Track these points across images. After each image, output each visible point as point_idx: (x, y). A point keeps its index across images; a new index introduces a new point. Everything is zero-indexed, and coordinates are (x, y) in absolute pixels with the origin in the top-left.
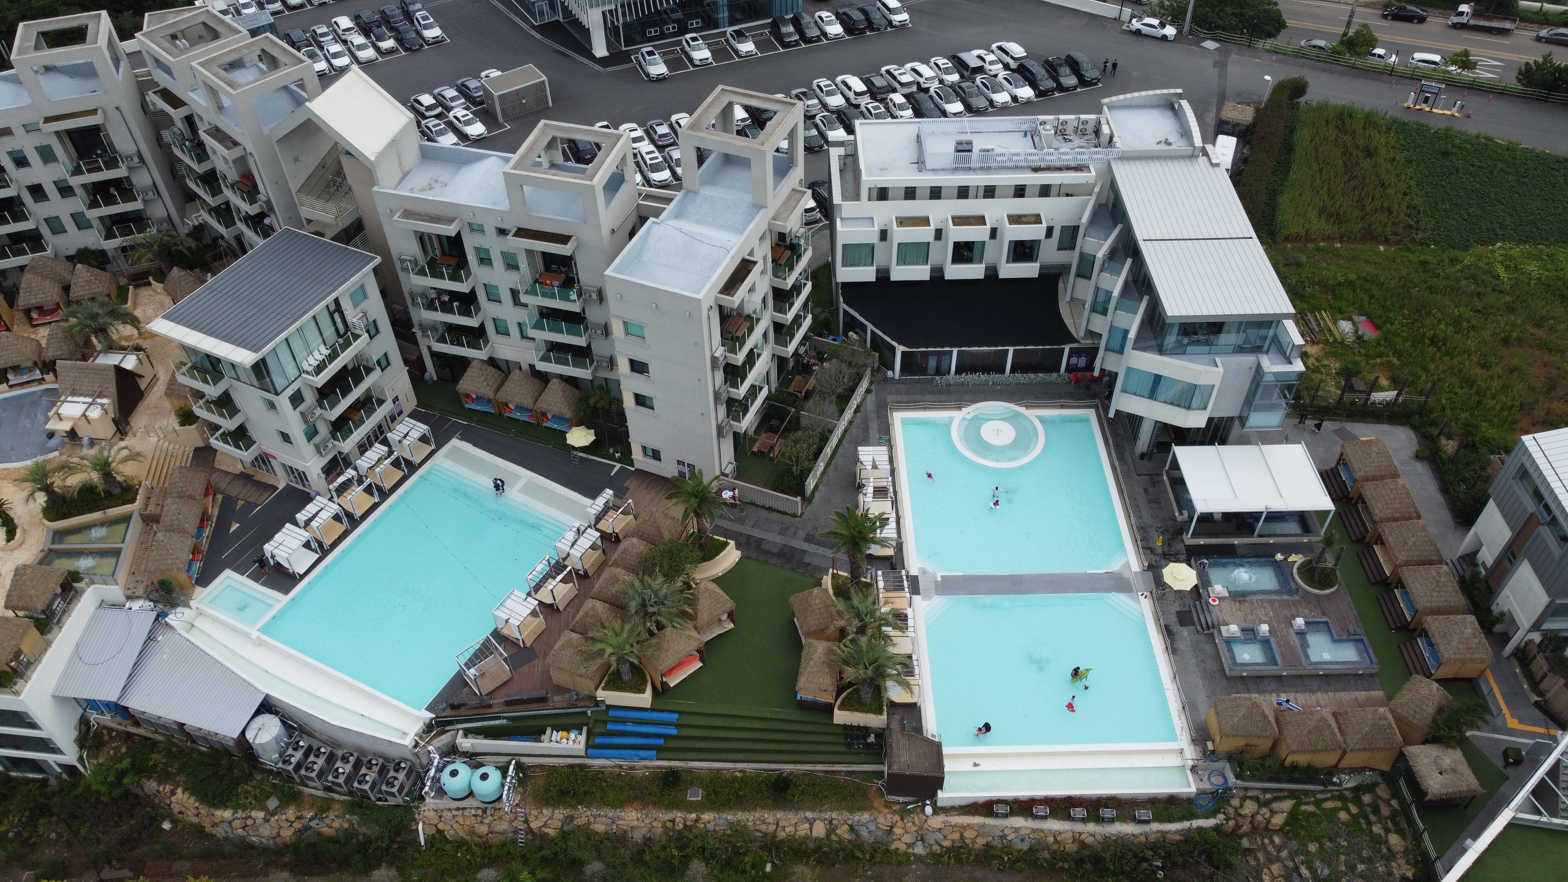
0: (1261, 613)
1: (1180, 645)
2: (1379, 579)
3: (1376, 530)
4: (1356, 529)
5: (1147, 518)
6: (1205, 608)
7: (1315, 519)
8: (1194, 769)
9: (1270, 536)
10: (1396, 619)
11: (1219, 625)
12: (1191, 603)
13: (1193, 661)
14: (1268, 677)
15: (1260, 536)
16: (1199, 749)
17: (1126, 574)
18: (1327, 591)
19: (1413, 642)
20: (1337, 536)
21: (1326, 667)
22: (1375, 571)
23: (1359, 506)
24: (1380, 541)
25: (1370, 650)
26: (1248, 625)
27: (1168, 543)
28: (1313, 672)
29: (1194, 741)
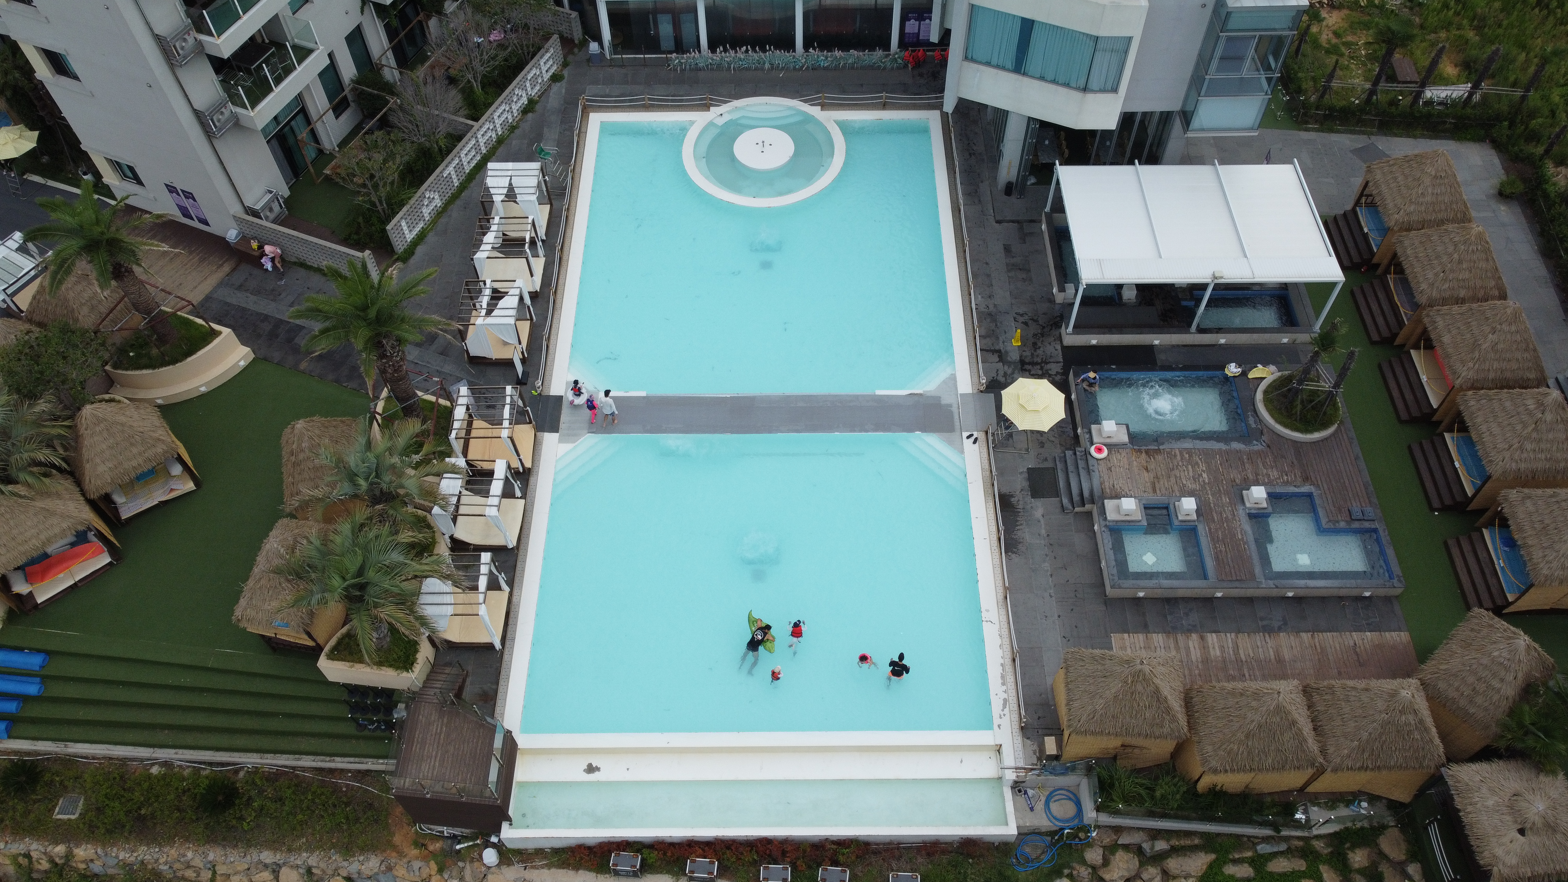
0: (1186, 475)
1: (1025, 534)
2: (1415, 413)
3: (1419, 321)
4: (1380, 320)
5: (1002, 297)
6: (1081, 464)
7: (1307, 302)
8: (1018, 787)
9: (1219, 330)
10: (1444, 491)
11: (1103, 497)
12: (1057, 452)
13: (1046, 565)
14: (1186, 600)
15: (1201, 330)
16: (1032, 746)
17: (946, 400)
18: (1316, 436)
19: (1475, 535)
20: (1343, 330)
21: (1302, 583)
22: (1409, 396)
23: (1390, 278)
24: (1426, 342)
25: (1390, 552)
26: (1158, 498)
27: (1032, 342)
28: (1275, 593)
29: (1025, 730)
